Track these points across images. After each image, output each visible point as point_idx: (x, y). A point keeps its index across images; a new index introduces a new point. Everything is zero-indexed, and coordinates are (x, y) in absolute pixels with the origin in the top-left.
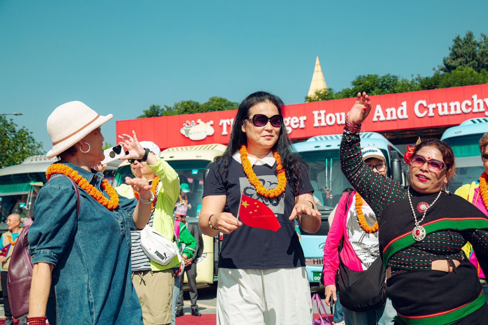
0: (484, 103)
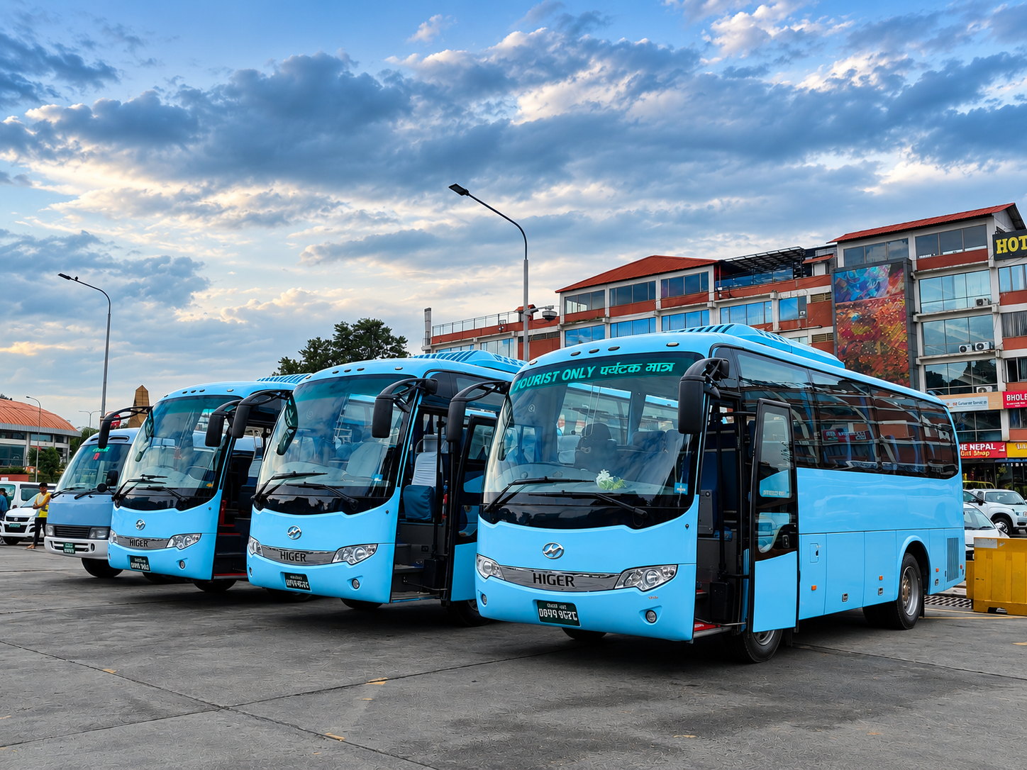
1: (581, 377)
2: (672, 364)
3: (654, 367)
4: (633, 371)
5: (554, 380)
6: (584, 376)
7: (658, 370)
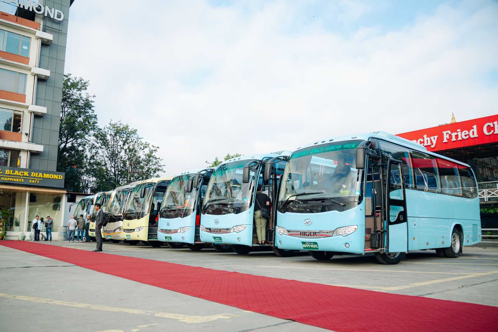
0: (431, 139)
1: (318, 151)
2: (354, 145)
3: (347, 146)
4: (339, 148)
5: (307, 154)
6: (319, 151)
7: (349, 147)
